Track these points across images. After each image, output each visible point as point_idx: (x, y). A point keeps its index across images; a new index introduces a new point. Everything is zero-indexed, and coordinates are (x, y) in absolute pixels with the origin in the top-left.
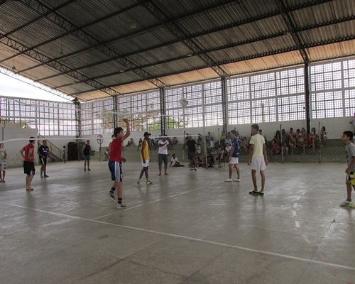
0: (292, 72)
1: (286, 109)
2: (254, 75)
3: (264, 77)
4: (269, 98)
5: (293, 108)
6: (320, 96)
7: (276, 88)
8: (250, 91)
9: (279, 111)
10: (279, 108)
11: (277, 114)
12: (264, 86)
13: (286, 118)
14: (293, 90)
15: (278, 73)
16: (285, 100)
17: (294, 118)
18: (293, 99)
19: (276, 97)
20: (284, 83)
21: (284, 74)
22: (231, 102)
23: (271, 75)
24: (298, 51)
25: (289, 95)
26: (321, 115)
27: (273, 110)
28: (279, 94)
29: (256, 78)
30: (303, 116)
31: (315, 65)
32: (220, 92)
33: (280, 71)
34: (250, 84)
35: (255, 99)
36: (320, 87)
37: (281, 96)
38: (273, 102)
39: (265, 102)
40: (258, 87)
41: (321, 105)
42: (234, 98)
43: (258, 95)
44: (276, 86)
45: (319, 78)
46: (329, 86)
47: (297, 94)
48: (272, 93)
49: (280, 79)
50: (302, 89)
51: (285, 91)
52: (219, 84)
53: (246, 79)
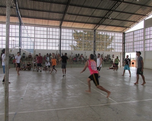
0: (54, 29)
1: (51, 44)
2: (37, 27)
3: (42, 29)
4: (44, 38)
5: (54, 44)
6: (64, 41)
7: (47, 35)
8: (35, 34)
9: (48, 45)
10: (48, 44)
11: (47, 46)
12: (42, 33)
13: (50, 48)
14: (54, 37)
15: (48, 28)
16: (51, 41)
17: (54, 48)
18: (54, 41)
19: (47, 39)
20: (51, 33)
21: (51, 29)
22: (24, 37)
23: (45, 29)
24: (58, 21)
25: (52, 39)
26: (64, 49)
27: (45, 44)
28: (48, 38)
29: (38, 28)
30: (57, 48)
31: (63, 29)
32: (18, 31)
33: (49, 28)
34: (35, 30)
35: (37, 38)
36: (64, 38)
37: (49, 39)
38: (45, 40)
39: (42, 40)
40: (39, 32)
41: (64, 45)
42: (26, 35)
43: (39, 36)
44: (47, 34)
45: (64, 34)
46: (68, 38)
47: (56, 39)
48: (45, 36)
49: (49, 31)
50: (58, 37)
51: (51, 37)
52: (18, 27)
53: (33, 28)
